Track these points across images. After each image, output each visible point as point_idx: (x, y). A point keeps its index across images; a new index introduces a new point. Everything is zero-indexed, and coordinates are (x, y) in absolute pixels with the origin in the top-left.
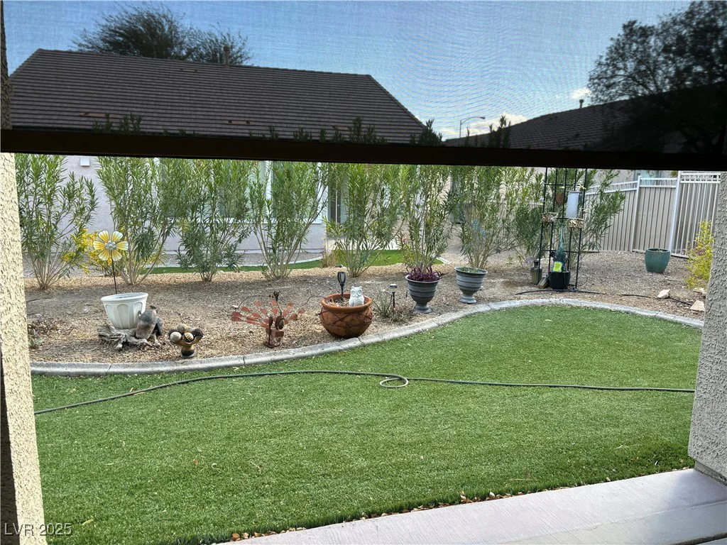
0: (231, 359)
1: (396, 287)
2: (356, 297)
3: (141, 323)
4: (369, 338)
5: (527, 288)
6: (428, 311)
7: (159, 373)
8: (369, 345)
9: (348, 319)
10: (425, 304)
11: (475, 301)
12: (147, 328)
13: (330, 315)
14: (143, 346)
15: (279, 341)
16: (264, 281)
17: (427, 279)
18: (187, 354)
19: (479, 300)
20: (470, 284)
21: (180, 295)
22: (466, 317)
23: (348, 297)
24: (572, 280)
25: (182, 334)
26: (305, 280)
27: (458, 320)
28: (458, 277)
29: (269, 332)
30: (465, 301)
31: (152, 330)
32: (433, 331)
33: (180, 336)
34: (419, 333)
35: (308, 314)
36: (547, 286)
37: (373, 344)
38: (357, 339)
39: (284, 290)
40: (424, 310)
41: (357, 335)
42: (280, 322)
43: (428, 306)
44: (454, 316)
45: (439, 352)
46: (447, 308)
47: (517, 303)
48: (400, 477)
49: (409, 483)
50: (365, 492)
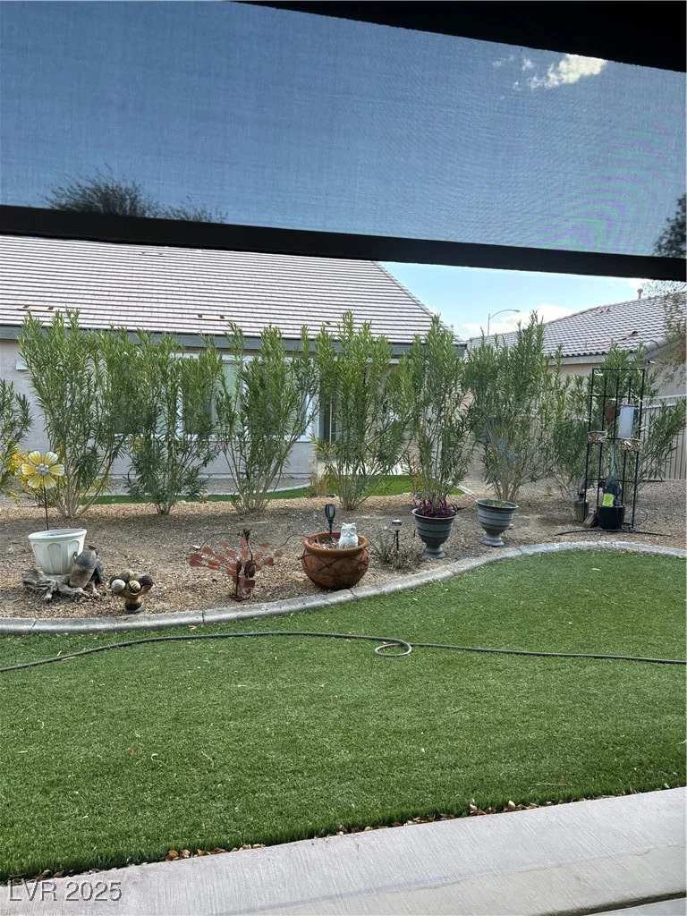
0: (188, 615)
1: (400, 524)
2: (348, 536)
3: (77, 567)
4: (365, 590)
5: (569, 527)
6: (441, 556)
7: (95, 632)
8: (363, 599)
9: (337, 565)
10: (438, 547)
11: (502, 543)
12: (84, 573)
13: (314, 560)
14: (78, 596)
15: (248, 592)
16: (235, 515)
17: (440, 515)
18: (132, 608)
19: (507, 543)
20: (496, 521)
21: (129, 532)
22: (491, 563)
23: (338, 536)
24: (627, 517)
25: (127, 582)
26: (286, 514)
27: (479, 567)
28: (480, 512)
29: (237, 581)
30: (489, 543)
31: (90, 577)
32: (446, 581)
33: (123, 584)
34: (428, 584)
35: (288, 557)
36: (595, 524)
37: (369, 598)
38: (348, 591)
39: (260, 526)
40: (435, 554)
41: (348, 585)
42: (250, 568)
43: (441, 549)
44: (475, 562)
45: (453, 609)
46: (466, 552)
47: (556, 546)
48: (393, 776)
49: (403, 785)
50: (347, 797)
